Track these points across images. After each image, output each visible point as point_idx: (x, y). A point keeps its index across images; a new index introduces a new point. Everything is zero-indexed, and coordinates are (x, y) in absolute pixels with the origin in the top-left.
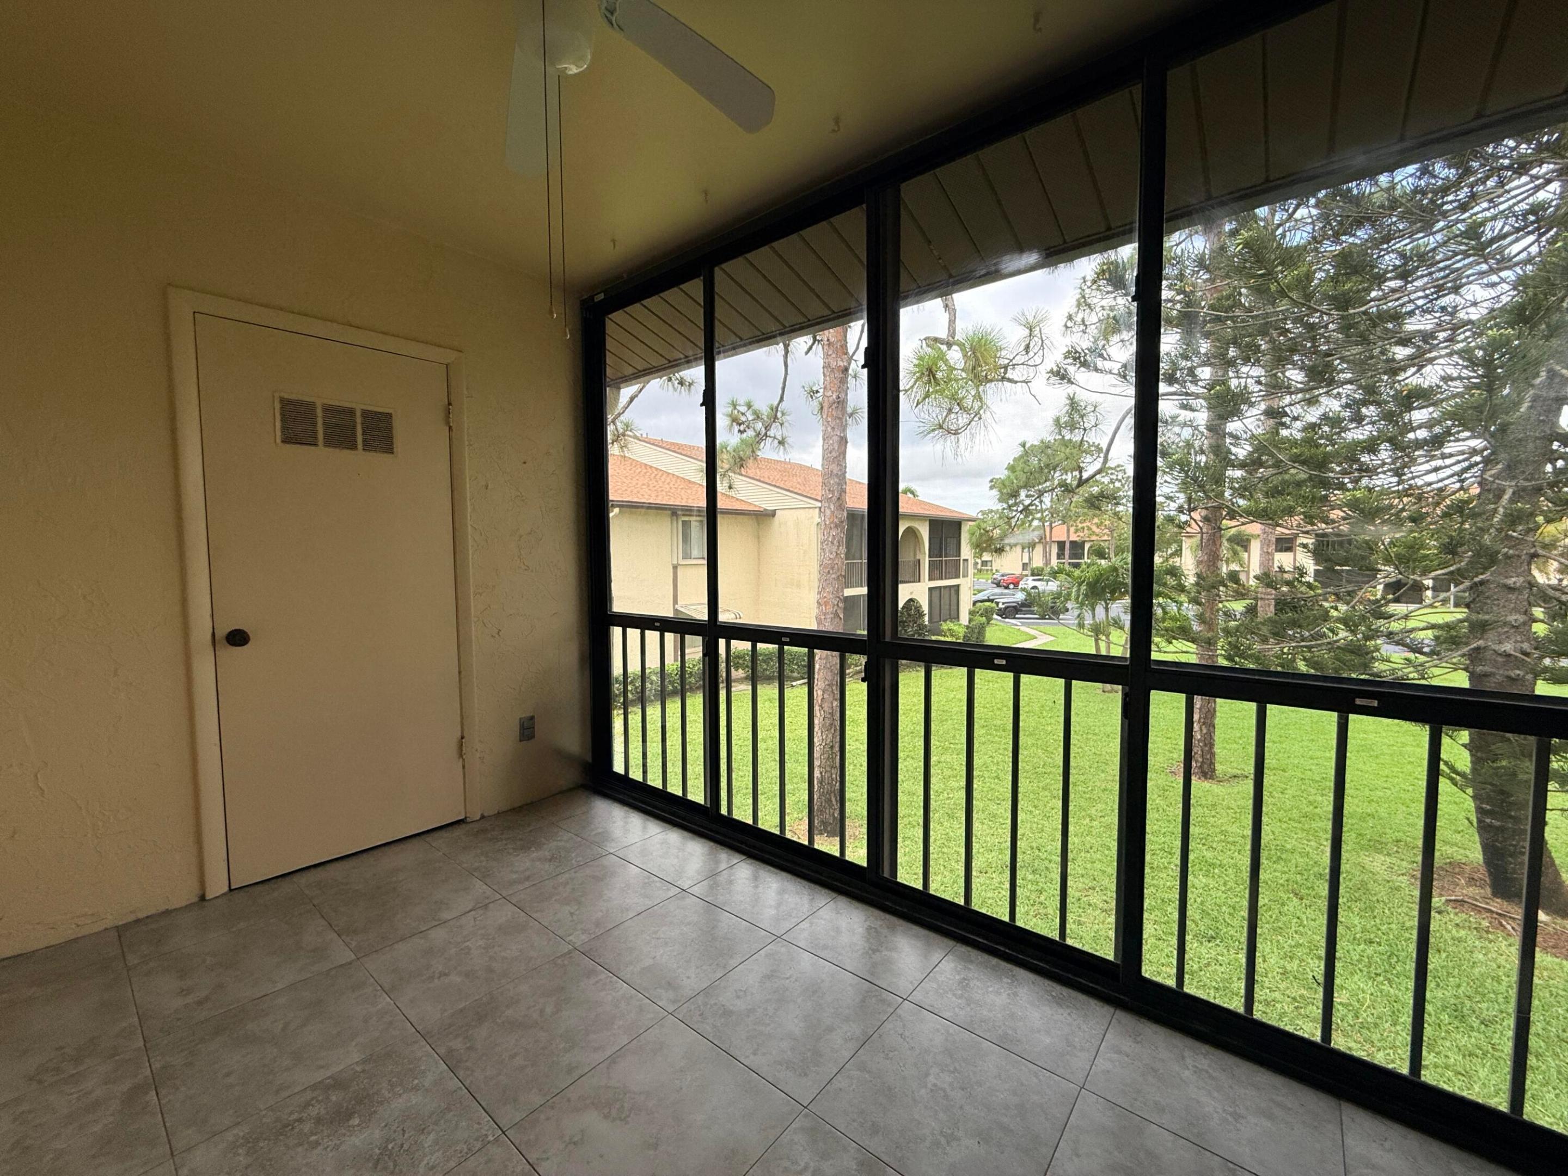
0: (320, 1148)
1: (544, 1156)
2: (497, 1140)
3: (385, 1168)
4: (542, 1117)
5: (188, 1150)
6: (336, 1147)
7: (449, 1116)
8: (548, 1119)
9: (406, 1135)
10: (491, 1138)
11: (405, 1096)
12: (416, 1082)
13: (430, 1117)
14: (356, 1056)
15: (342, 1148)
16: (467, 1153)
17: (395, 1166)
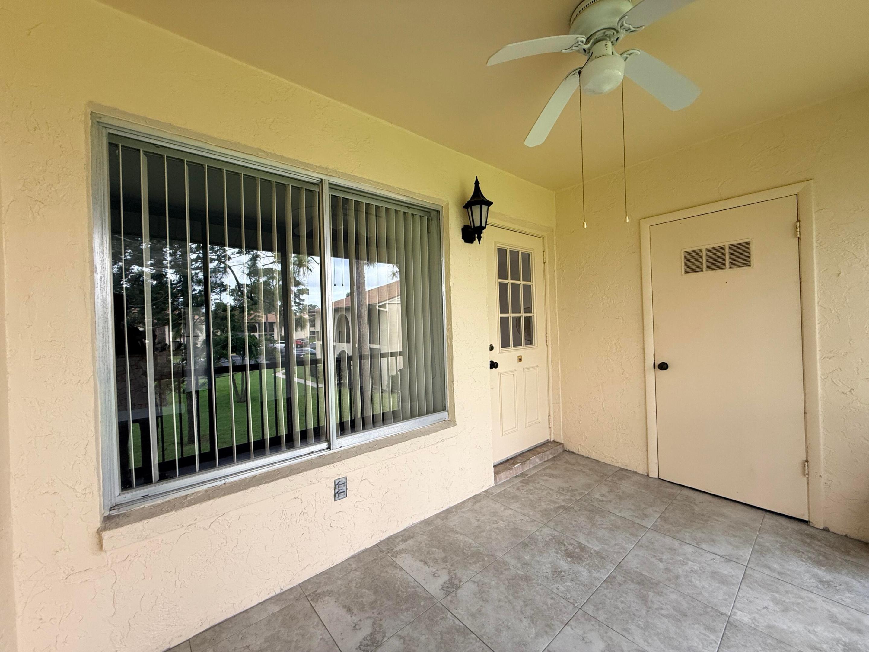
0: (556, 555)
1: (573, 627)
2: (575, 607)
3: (554, 575)
4: (593, 622)
5: (547, 526)
6: (558, 558)
7: (581, 587)
8: (592, 625)
9: (568, 576)
10: (576, 605)
11: (585, 570)
12: (593, 571)
13: (578, 581)
14: (597, 549)
15: (558, 560)
16: (566, 598)
17: (555, 577)
